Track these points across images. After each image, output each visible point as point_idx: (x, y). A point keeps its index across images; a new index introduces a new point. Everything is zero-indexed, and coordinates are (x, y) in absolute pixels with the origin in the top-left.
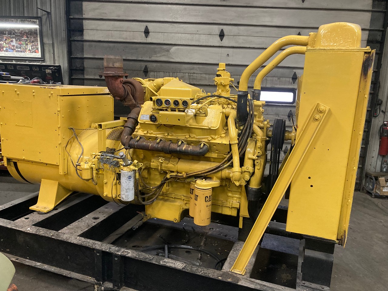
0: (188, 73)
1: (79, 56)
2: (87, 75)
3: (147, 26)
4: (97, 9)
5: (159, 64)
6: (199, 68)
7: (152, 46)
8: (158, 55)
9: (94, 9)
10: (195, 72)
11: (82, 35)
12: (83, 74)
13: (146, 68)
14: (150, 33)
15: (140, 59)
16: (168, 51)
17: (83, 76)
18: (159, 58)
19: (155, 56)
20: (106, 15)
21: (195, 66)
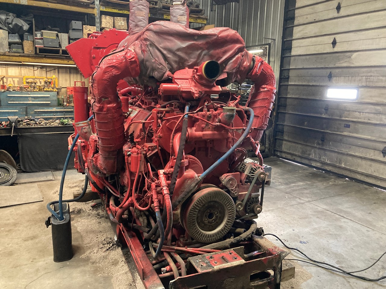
0: (366, 76)
1: (287, 68)
2: (290, 82)
3: (335, 38)
4: (301, 31)
5: (340, 70)
6: (376, 71)
7: (337, 55)
8: (342, 62)
9: (300, 31)
10: (372, 74)
11: (290, 52)
12: (288, 81)
13: (331, 73)
14: (337, 44)
15: (327, 66)
16: (350, 57)
17: (287, 83)
18: (341, 64)
19: (339, 63)
20: (307, 34)
21: (373, 69)
